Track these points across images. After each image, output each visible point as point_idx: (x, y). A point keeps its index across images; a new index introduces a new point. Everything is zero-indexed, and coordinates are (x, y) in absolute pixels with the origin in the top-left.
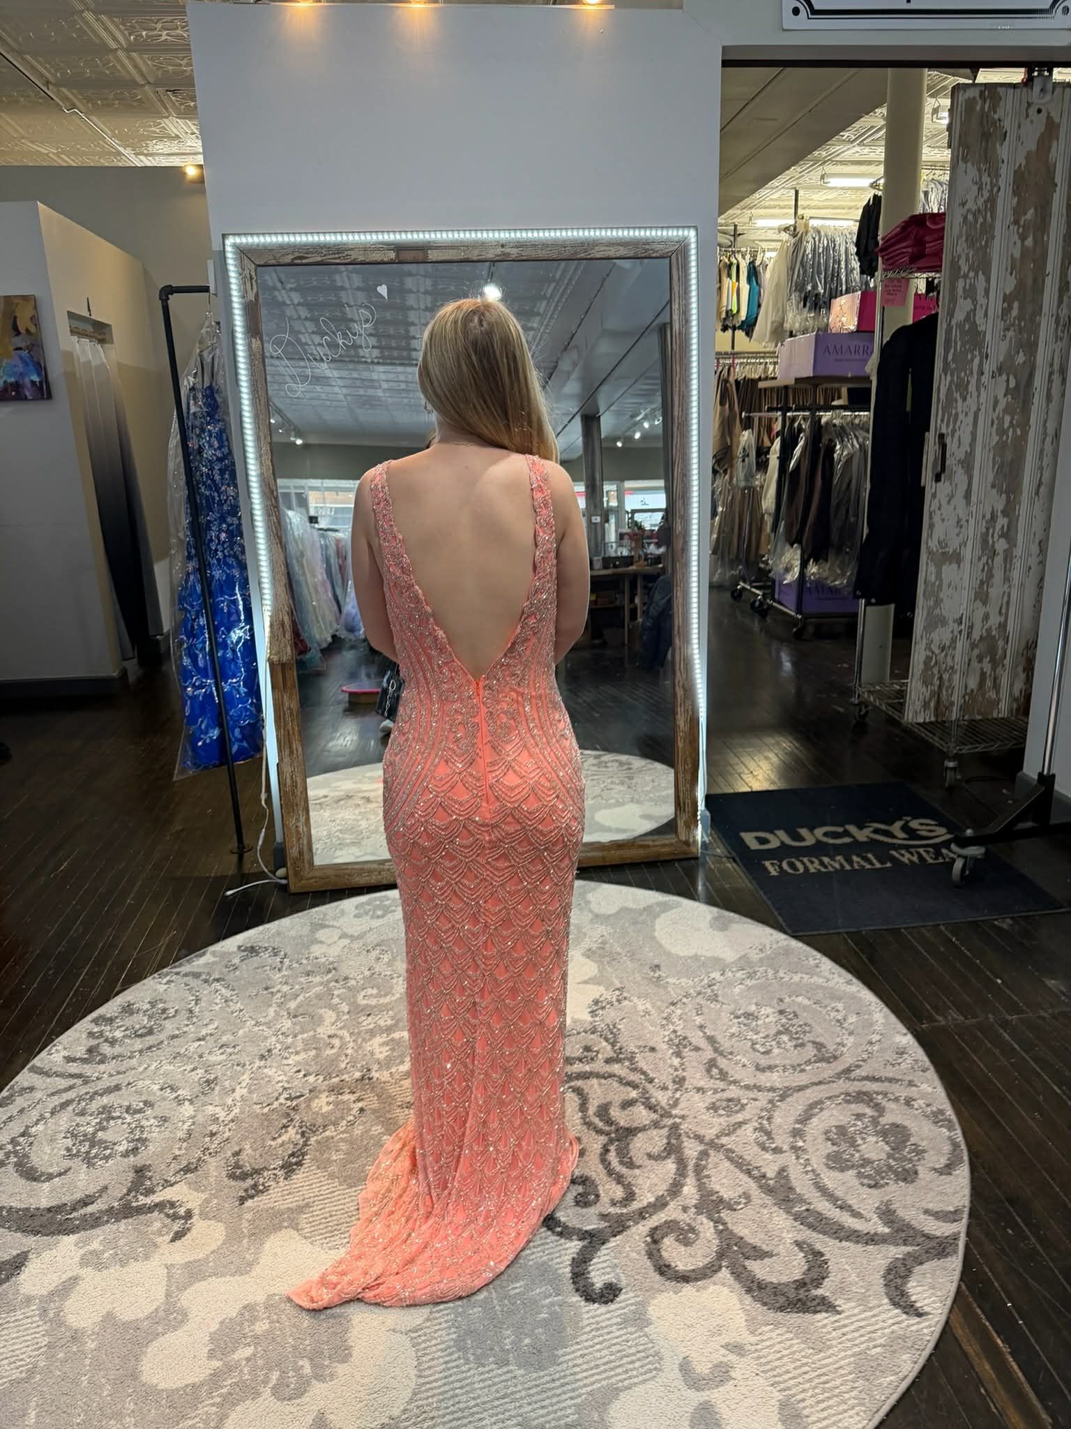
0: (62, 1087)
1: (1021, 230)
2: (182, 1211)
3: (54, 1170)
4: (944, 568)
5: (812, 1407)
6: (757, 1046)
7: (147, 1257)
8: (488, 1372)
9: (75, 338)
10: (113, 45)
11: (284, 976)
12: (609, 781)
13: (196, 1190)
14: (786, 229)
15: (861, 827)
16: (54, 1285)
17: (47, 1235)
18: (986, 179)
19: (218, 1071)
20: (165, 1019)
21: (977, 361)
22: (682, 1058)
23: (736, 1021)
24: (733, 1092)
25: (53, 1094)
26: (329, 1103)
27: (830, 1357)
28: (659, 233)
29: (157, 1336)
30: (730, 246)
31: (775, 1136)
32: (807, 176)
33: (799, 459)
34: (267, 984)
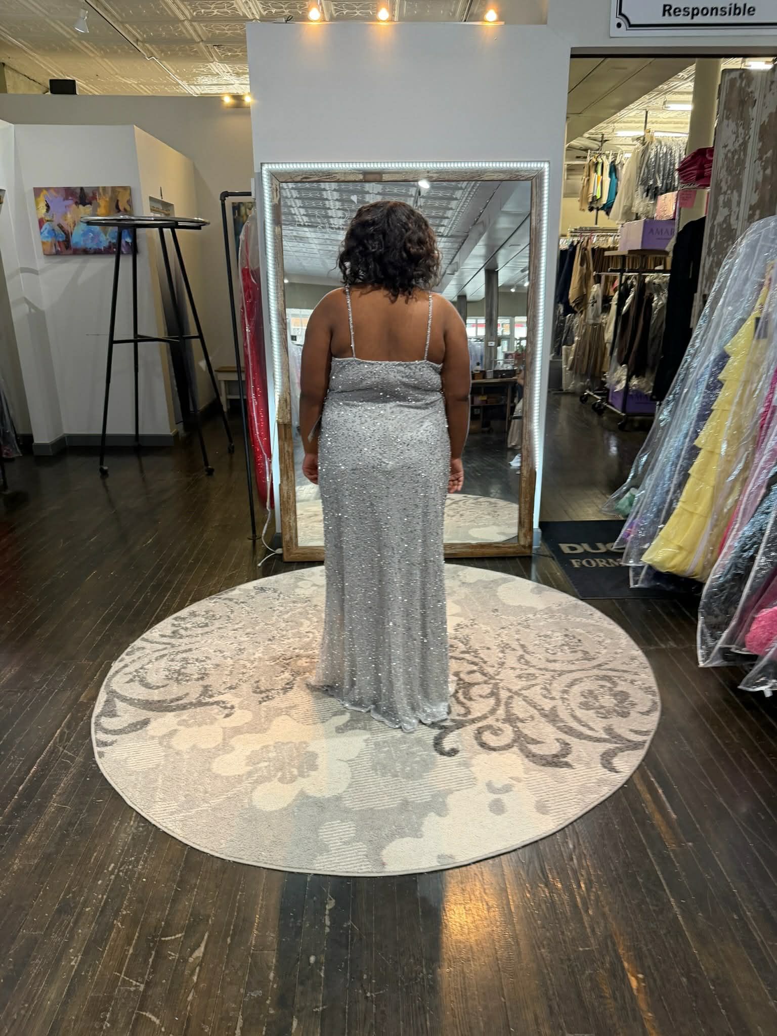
0: (160, 648)
1: (763, 163)
2: (229, 705)
3: (160, 684)
6: (549, 651)
7: (212, 723)
8: (387, 779)
10: (182, 18)
11: (280, 602)
12: (481, 512)
13: (236, 697)
14: (638, 139)
16: (165, 732)
17: (159, 712)
18: (741, 130)
19: (245, 645)
20: (214, 620)
22: (505, 654)
23: (538, 638)
24: (531, 670)
25: (155, 651)
27: (566, 785)
28: (525, 165)
29: (219, 755)
30: (598, 150)
31: (552, 692)
32: (654, 102)
33: (629, 306)
34: (271, 606)
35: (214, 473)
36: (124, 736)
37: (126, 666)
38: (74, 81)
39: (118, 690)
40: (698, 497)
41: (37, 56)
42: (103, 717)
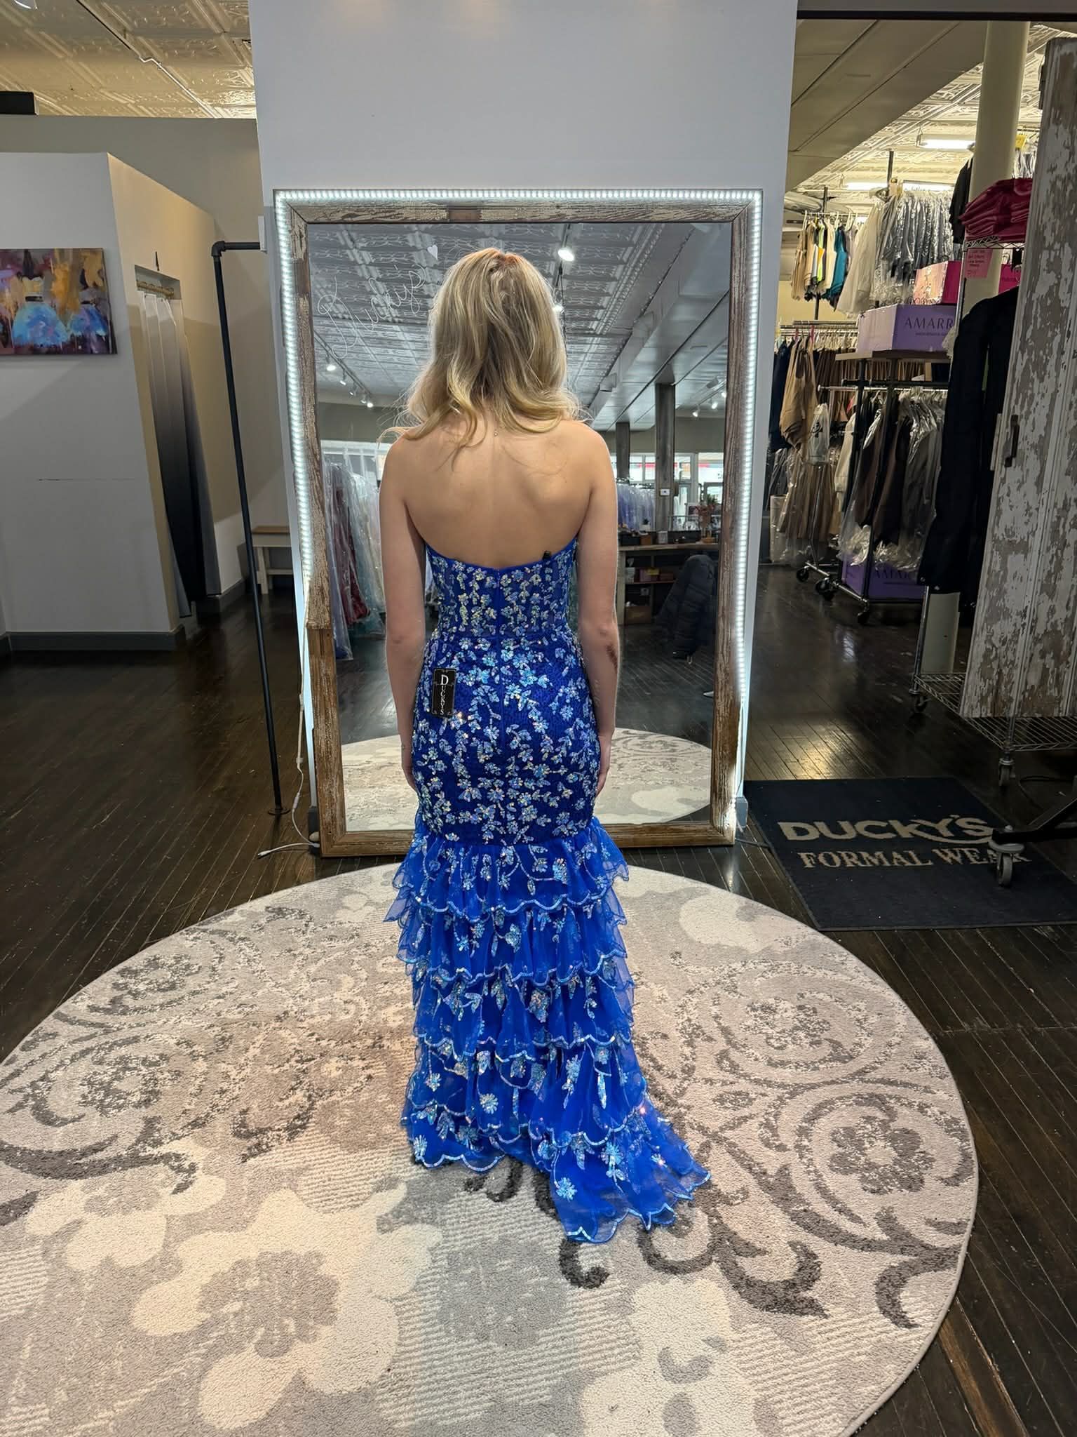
0: (84, 1035)
2: (186, 1165)
3: (69, 1115)
4: (1010, 557)
5: (789, 1409)
6: (772, 1041)
7: (149, 1207)
8: (468, 1346)
9: (142, 293)
11: (308, 939)
12: (651, 762)
13: (202, 1145)
14: (878, 193)
15: (905, 823)
16: (58, 1227)
17: (57, 1178)
19: (233, 1030)
20: (188, 975)
21: (1058, 338)
22: (694, 1047)
23: (752, 1013)
24: (743, 1085)
25: (74, 1042)
26: (338, 1068)
27: (812, 1360)
28: (722, 196)
29: (151, 1284)
30: (819, 210)
31: (780, 1133)
32: (902, 138)
33: (874, 437)
34: (291, 946)
35: (231, 697)
37: (16, 1074)
38: (31, 95)
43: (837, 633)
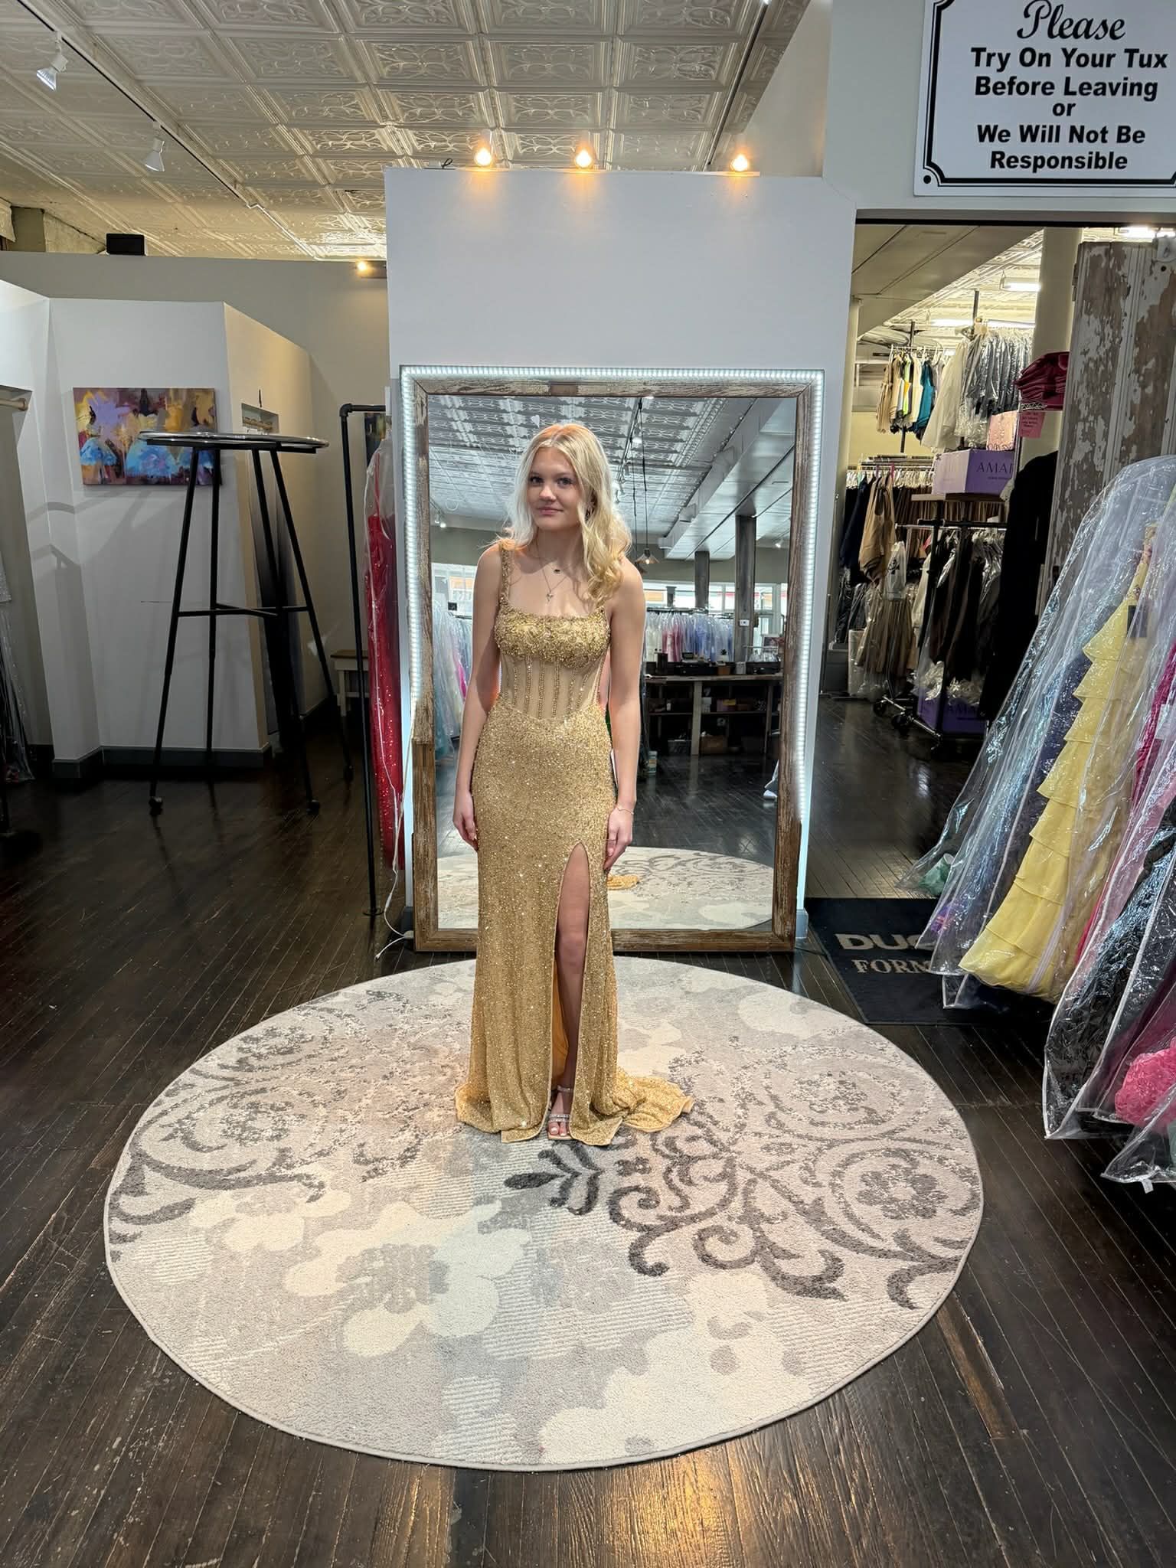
0: (218, 1086)
1: (1141, 378)
2: (316, 1183)
3: (214, 1144)
5: (809, 1357)
6: (815, 1106)
7: (288, 1210)
8: (554, 1311)
10: (300, 152)
11: (406, 1017)
12: (720, 880)
13: (328, 1169)
14: (964, 331)
16: (216, 1222)
17: (209, 1189)
18: (1108, 330)
19: (348, 1085)
20: (303, 1043)
22: (746, 1109)
23: (799, 1085)
24: (787, 1138)
25: (210, 1091)
26: (439, 1116)
27: (831, 1328)
28: (788, 375)
29: (296, 1263)
30: (905, 345)
31: (816, 1173)
32: (987, 279)
33: (948, 575)
34: (391, 1022)
35: (321, 812)
36: (152, 1226)
37: (164, 1113)
38: (142, 237)
39: (149, 1152)
40: (1043, 874)
41: (91, 201)
42: (123, 1196)
43: (912, 767)
